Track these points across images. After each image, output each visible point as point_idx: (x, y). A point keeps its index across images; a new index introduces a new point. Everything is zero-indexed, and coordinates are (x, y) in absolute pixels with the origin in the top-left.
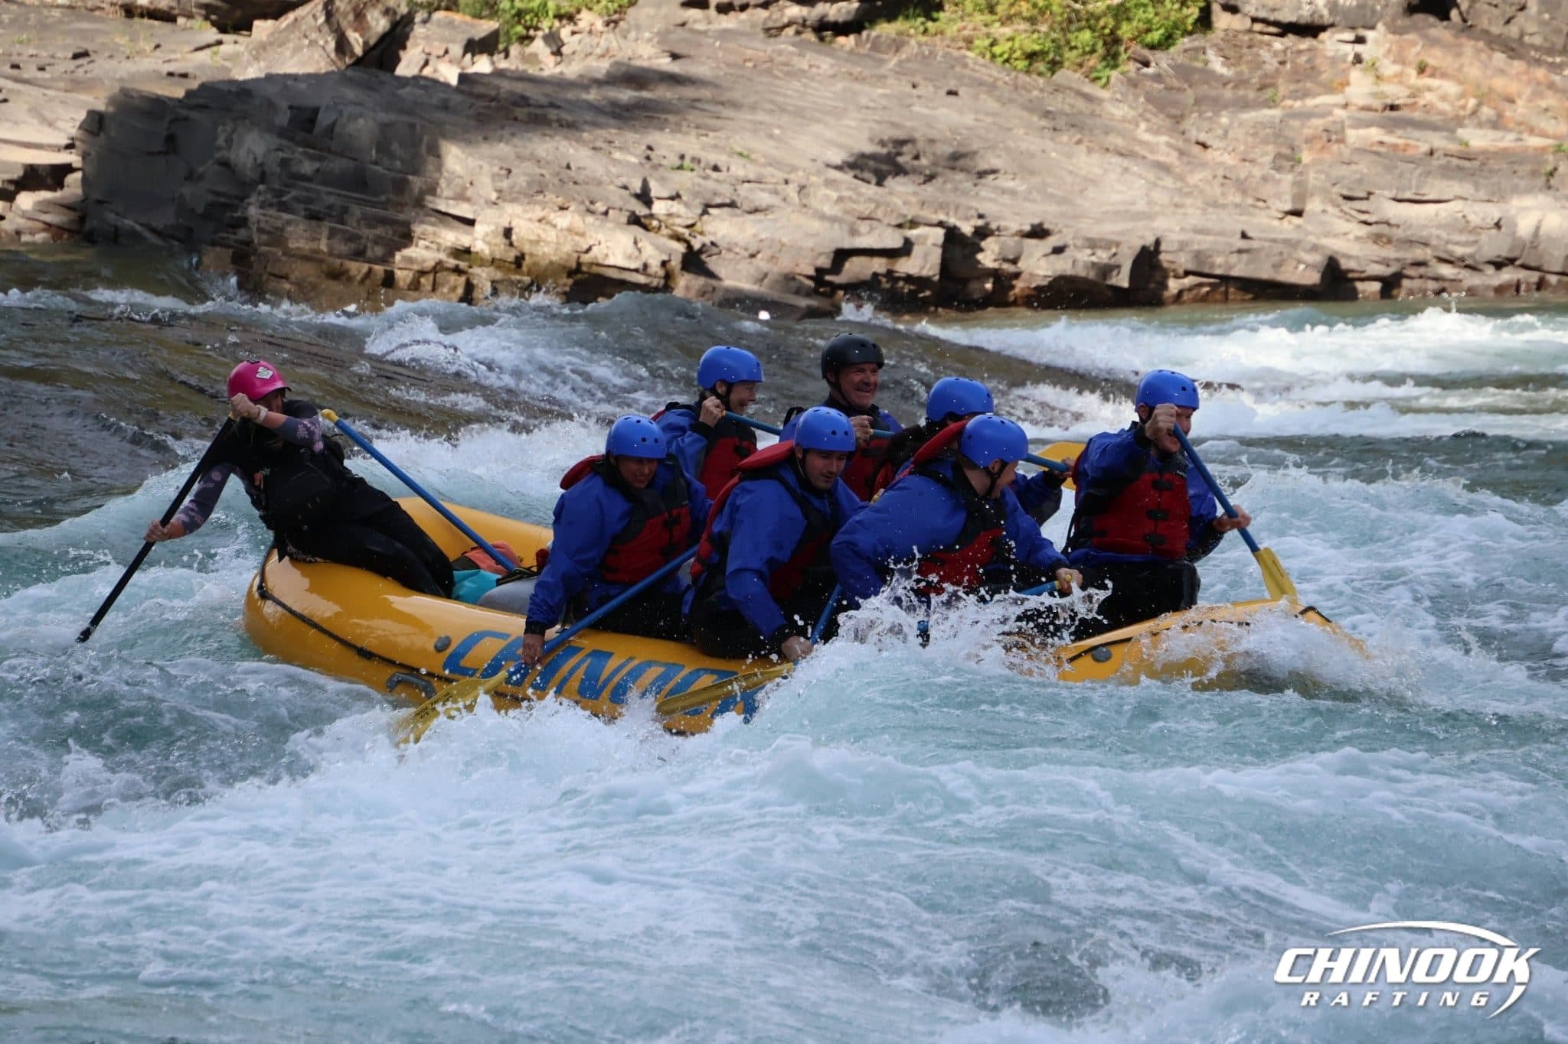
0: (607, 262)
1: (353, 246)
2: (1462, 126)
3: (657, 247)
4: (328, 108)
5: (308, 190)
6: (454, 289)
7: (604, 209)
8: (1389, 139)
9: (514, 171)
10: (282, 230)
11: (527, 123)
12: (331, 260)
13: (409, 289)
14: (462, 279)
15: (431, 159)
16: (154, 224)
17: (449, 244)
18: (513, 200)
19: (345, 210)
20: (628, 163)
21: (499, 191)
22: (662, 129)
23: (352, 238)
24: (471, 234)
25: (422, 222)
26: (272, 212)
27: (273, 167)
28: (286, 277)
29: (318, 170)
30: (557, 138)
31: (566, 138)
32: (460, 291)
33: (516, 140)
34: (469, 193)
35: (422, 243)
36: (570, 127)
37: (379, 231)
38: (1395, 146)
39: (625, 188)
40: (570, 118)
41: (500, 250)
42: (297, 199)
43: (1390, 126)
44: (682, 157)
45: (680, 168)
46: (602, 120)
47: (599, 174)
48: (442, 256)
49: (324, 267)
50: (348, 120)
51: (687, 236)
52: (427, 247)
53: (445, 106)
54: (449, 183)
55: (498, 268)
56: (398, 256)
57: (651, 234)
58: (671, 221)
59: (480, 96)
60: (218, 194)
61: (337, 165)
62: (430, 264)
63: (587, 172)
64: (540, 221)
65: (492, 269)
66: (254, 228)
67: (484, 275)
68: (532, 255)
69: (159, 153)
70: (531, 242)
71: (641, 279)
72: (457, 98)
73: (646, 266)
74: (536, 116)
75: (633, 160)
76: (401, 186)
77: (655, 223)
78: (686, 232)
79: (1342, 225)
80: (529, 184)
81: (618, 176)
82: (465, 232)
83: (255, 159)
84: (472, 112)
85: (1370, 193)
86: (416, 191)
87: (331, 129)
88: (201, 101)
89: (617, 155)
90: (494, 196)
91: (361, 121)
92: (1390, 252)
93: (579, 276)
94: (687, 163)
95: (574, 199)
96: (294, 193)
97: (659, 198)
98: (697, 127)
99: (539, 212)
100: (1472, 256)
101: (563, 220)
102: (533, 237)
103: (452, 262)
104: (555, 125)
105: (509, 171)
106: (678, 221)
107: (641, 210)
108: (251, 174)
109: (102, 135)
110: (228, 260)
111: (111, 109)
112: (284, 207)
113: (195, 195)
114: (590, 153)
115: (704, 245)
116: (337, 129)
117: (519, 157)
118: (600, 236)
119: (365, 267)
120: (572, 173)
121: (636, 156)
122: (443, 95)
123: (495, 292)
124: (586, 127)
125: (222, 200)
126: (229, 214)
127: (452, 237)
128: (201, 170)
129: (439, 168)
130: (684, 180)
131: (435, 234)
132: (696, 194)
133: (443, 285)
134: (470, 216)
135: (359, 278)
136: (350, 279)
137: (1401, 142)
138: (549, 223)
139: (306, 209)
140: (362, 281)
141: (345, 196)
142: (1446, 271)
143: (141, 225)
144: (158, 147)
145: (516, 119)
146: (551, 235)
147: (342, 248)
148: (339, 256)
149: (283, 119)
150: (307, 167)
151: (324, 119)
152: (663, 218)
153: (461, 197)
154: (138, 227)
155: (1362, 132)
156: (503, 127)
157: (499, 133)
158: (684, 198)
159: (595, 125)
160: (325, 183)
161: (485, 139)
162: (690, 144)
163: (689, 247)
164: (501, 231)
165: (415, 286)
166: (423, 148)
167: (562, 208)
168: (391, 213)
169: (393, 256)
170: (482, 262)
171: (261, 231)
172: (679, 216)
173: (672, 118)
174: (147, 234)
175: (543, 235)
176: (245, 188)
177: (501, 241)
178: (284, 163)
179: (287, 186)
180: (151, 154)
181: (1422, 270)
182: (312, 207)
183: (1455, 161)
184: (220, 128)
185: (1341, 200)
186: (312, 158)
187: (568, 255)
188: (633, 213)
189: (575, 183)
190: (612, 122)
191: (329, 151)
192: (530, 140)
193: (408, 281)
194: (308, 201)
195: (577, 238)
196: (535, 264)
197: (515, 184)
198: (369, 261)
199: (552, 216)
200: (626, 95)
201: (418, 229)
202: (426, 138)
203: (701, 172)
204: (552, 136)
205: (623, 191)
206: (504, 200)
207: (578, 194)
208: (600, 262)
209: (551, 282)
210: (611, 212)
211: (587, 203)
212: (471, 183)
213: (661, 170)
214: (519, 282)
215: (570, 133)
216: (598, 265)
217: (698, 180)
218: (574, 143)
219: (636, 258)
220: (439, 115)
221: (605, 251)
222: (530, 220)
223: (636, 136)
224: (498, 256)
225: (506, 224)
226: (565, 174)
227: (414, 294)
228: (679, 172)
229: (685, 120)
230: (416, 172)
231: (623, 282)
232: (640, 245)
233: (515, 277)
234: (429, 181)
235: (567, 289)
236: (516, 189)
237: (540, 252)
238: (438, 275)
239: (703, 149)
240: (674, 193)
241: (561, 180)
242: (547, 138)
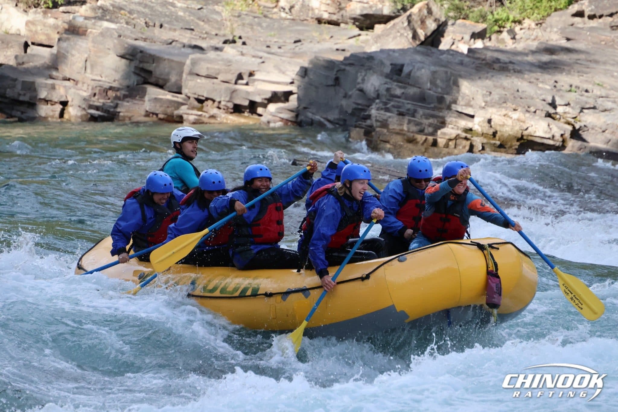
0: (535, 135)
1: (418, 128)
3: (559, 128)
4: (408, 64)
5: (399, 102)
6: (464, 147)
7: (534, 110)
9: (493, 93)
10: (387, 120)
11: (499, 71)
12: (408, 134)
13: (444, 147)
14: (468, 143)
15: (455, 87)
16: (329, 118)
17: (462, 126)
18: (492, 106)
19: (415, 111)
20: (546, 89)
21: (486, 102)
22: (562, 73)
23: (418, 124)
24: (473, 122)
25: (450, 117)
26: (382, 112)
27: (383, 92)
28: (387, 142)
29: (403, 93)
30: (513, 77)
31: (517, 77)
32: (467, 148)
33: (494, 79)
34: (472, 103)
35: (450, 126)
36: (519, 72)
37: (431, 121)
39: (544, 100)
40: (519, 68)
41: (486, 129)
42: (393, 106)
44: (571, 86)
45: (570, 91)
46: (534, 69)
47: (532, 94)
48: (459, 132)
49: (405, 137)
50: (418, 69)
51: (573, 123)
52: (453, 128)
53: (461, 63)
54: (463, 98)
55: (485, 137)
56: (439, 132)
57: (556, 122)
58: (565, 115)
59: (478, 59)
60: (358, 104)
61: (412, 91)
62: (453, 136)
63: (526, 93)
64: (504, 116)
65: (482, 138)
66: (374, 119)
67: (478, 141)
68: (500, 131)
69: (332, 85)
70: (500, 125)
71: (551, 142)
72: (467, 60)
73: (553, 136)
74: (503, 67)
75: (548, 87)
76: (441, 100)
77: (558, 116)
78: (572, 121)
80: (500, 99)
81: (541, 95)
82: (470, 121)
83: (375, 88)
84: (474, 66)
86: (448, 102)
87: (409, 74)
88: (351, 62)
89: (541, 85)
90: (483, 104)
91: (423, 70)
93: (522, 141)
94: (573, 88)
95: (520, 106)
96: (392, 103)
97: (560, 105)
98: (578, 72)
99: (504, 112)
101: (515, 115)
102: (501, 123)
103: (464, 135)
104: (512, 71)
105: (491, 93)
106: (568, 115)
107: (551, 111)
108: (373, 95)
109: (306, 78)
110: (362, 134)
111: (311, 66)
112: (387, 110)
113: (348, 105)
114: (528, 84)
115: (581, 127)
116: (412, 74)
117: (495, 86)
118: (532, 123)
119: (424, 137)
120: (520, 94)
121: (549, 85)
122: (460, 58)
123: (483, 148)
124: (527, 72)
125: (360, 107)
126: (363, 113)
127: (464, 123)
128: (350, 93)
129: (458, 91)
130: (572, 97)
131: (456, 122)
132: (577, 103)
133: (459, 145)
134: (472, 114)
135: (421, 142)
136: (417, 143)
138: (509, 117)
139: (398, 111)
140: (423, 144)
141: (415, 105)
143: (324, 118)
144: (331, 82)
145: (494, 69)
146: (509, 122)
147: (414, 128)
148: (412, 132)
149: (387, 69)
150: (398, 92)
151: (406, 70)
152: (561, 114)
153: (468, 105)
154: (322, 120)
156: (488, 73)
157: (486, 75)
158: (572, 105)
159: (530, 71)
160: (406, 99)
161: (480, 78)
162: (575, 80)
163: (574, 127)
164: (486, 120)
165: (447, 146)
166: (451, 82)
167: (515, 110)
168: (436, 113)
169: (437, 132)
170: (478, 135)
171: (377, 121)
172: (569, 113)
173: (566, 68)
174: (326, 123)
175: (506, 122)
176: (371, 101)
177: (486, 125)
178: (388, 90)
179: (389, 100)
180: (328, 86)
182: (400, 110)
184: (359, 74)
186: (400, 87)
187: (517, 131)
188: (548, 112)
189: (521, 98)
190: (539, 70)
191: (408, 84)
192: (500, 78)
193: (444, 143)
194: (399, 107)
195: (522, 124)
196: (502, 135)
197: (493, 99)
198: (426, 135)
199: (510, 113)
200: (546, 58)
201: (448, 120)
202: (452, 78)
203: (580, 92)
204: (510, 77)
205: (543, 102)
206: (488, 106)
207: (522, 103)
208: (532, 134)
209: (509, 144)
210: (537, 111)
211: (527, 107)
212: (473, 99)
213: (561, 92)
214: (495, 144)
215: (519, 75)
216: (531, 136)
217: (578, 97)
218: (520, 80)
219: (549, 133)
220: (459, 67)
221: (535, 130)
222: (500, 115)
223: (549, 77)
224: (485, 132)
225: (489, 117)
226: (516, 94)
227: (446, 150)
228: (570, 93)
229: (573, 68)
230: (448, 94)
231: (543, 144)
232: (551, 127)
233: (493, 142)
234: (454, 97)
235: (517, 147)
236: (494, 101)
237: (504, 130)
238: (457, 141)
239: (581, 82)
240: (567, 103)
241: (514, 97)
242: (508, 78)
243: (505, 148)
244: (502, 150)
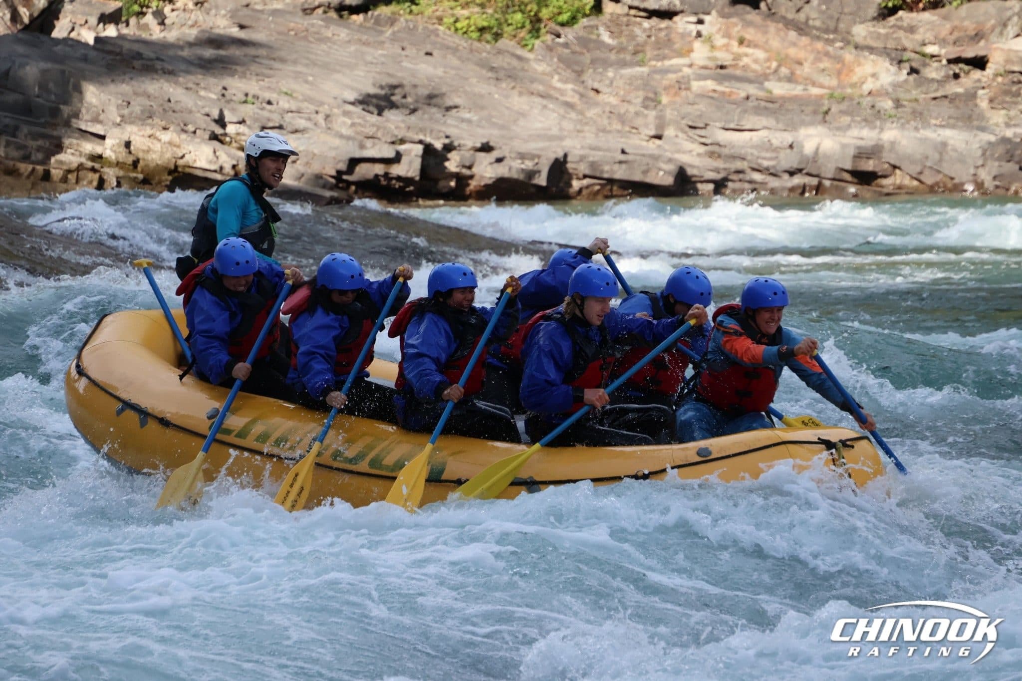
0: (195, 165)
1: (22, 152)
2: (768, 80)
3: (229, 155)
4: (5, 59)
6: (91, 182)
7: (193, 129)
8: (720, 88)
9: (132, 103)
11: (141, 71)
12: (7, 162)
13: (61, 181)
14: (97, 176)
15: (76, 94)
17: (88, 152)
18: (132, 123)
19: (16, 128)
20: (210, 99)
21: (122, 116)
22: (233, 75)
23: (20, 147)
24: (103, 145)
25: (69, 137)
30: (162, 81)
31: (167, 81)
32: (95, 183)
33: (133, 83)
34: (102, 117)
35: (69, 151)
36: (170, 73)
37: (40, 142)
38: (723, 93)
39: (208, 115)
40: (170, 68)
41: (123, 156)
43: (720, 79)
44: (247, 95)
45: (245, 102)
46: (192, 69)
47: (189, 106)
48: (83, 160)
49: (3, 167)
50: (19, 67)
52: (73, 154)
53: (85, 59)
54: (88, 111)
55: (121, 168)
56: (53, 160)
57: (226, 147)
58: (238, 138)
59: (109, 52)
61: (11, 98)
62: (75, 165)
63: (182, 104)
64: (150, 137)
65: (117, 169)
67: (111, 173)
68: (144, 159)
70: (143, 151)
71: (219, 177)
72: (94, 53)
73: (221, 168)
74: (148, 66)
75: (213, 96)
76: (55, 112)
77: (228, 139)
79: (688, 146)
80: (142, 112)
81: (203, 107)
82: (99, 144)
84: (103, 63)
85: (707, 125)
86: (66, 115)
87: (7, 73)
89: (202, 93)
90: (118, 120)
91: (28, 68)
92: (720, 164)
93: (176, 174)
94: (250, 99)
95: (173, 122)
97: (231, 123)
98: (257, 75)
99: (149, 131)
100: (774, 167)
101: (166, 137)
102: (145, 148)
103: (90, 164)
104: (160, 72)
105: (129, 103)
107: (219, 131)
114: (184, 91)
116: (11, 73)
117: (136, 94)
119: (30, 167)
120: (172, 105)
121: (215, 94)
122: (83, 51)
123: (119, 185)
124: (182, 74)
127: (89, 147)
129: (81, 100)
130: (248, 110)
131: (78, 145)
132: (256, 120)
133: (83, 179)
134: (102, 133)
135: (26, 174)
136: (20, 175)
137: (727, 90)
138: (156, 138)
140: (28, 177)
141: (16, 119)
142: (757, 176)
145: (134, 68)
146: (157, 146)
147: (15, 154)
148: (13, 159)
152: (233, 136)
153: (96, 120)
155: (702, 83)
156: (124, 74)
157: (122, 77)
158: (248, 122)
159: (188, 72)
160: (3, 109)
161: (113, 81)
162: (252, 86)
164: (123, 143)
165: (65, 180)
166: (71, 87)
167: (165, 129)
168: (48, 131)
169: (50, 159)
173: (239, 68)
175: (151, 146)
177: (123, 149)
181: (741, 176)
183: (763, 104)
185: (687, 129)
187: (169, 160)
188: (213, 132)
189: (174, 111)
190: (199, 70)
191: (5, 88)
192: (143, 82)
193: (60, 176)
195: (175, 149)
196: (147, 166)
197: (132, 112)
198: (33, 163)
199: (158, 134)
200: (209, 53)
201: (67, 142)
202: (72, 80)
203: (259, 105)
204: (157, 80)
205: (206, 118)
206: (126, 123)
207: (176, 119)
208: (191, 164)
209: (157, 178)
210: (198, 131)
211: (182, 125)
212: (103, 111)
213: (232, 103)
214: (136, 178)
215: (171, 77)
216: (189, 167)
217: (257, 110)
218: (173, 85)
219: (215, 163)
220: (82, 65)
221: (194, 158)
222: (143, 136)
223: (216, 81)
224: (121, 160)
225: (127, 139)
226: (167, 105)
227: (64, 186)
228: (245, 105)
229: (248, 69)
230: (66, 103)
231: (206, 179)
232: (218, 153)
233: (133, 175)
234: (74, 109)
235: (168, 183)
236: (134, 115)
237: (150, 158)
238: (80, 173)
239: (260, 89)
240: (241, 119)
241: (164, 110)
242: (155, 81)
243: (151, 184)
244: (147, 186)
